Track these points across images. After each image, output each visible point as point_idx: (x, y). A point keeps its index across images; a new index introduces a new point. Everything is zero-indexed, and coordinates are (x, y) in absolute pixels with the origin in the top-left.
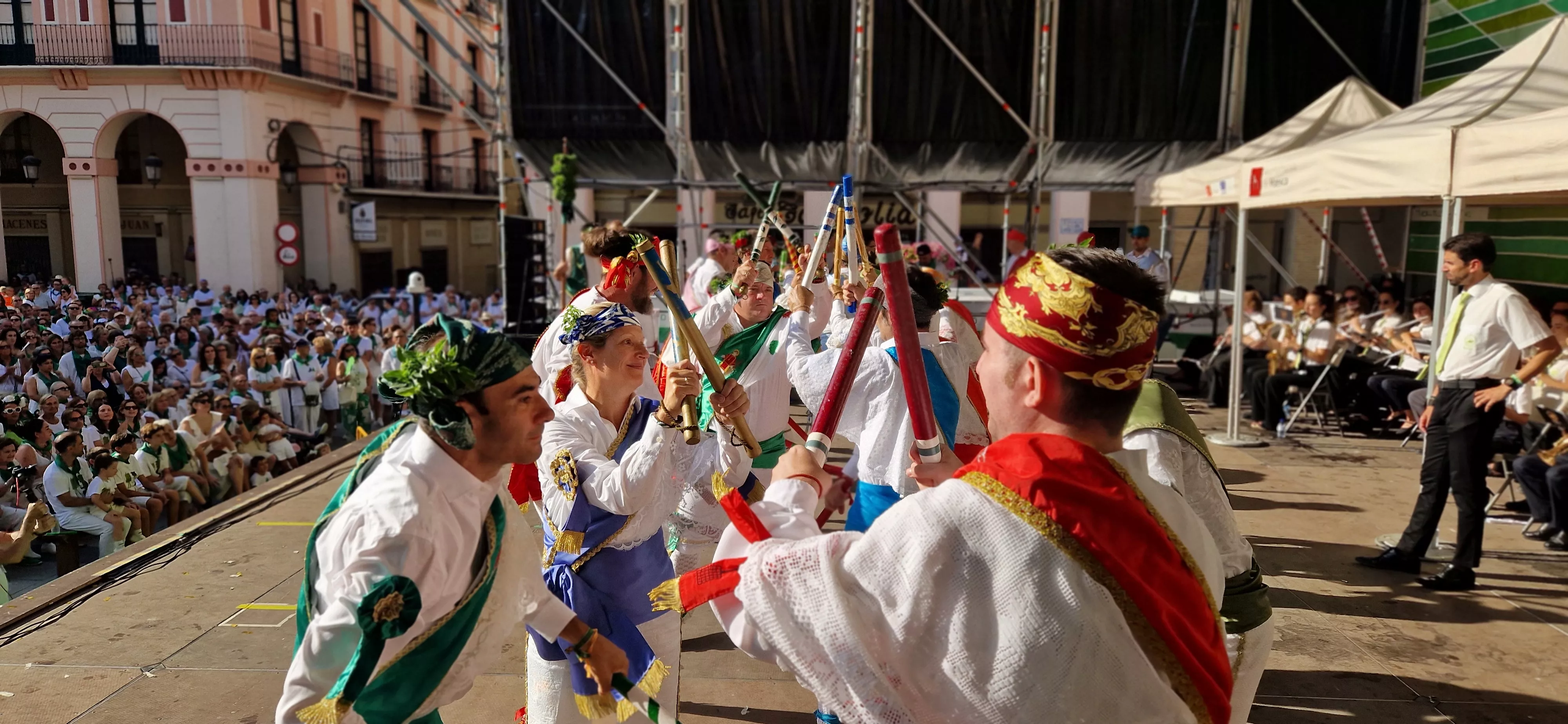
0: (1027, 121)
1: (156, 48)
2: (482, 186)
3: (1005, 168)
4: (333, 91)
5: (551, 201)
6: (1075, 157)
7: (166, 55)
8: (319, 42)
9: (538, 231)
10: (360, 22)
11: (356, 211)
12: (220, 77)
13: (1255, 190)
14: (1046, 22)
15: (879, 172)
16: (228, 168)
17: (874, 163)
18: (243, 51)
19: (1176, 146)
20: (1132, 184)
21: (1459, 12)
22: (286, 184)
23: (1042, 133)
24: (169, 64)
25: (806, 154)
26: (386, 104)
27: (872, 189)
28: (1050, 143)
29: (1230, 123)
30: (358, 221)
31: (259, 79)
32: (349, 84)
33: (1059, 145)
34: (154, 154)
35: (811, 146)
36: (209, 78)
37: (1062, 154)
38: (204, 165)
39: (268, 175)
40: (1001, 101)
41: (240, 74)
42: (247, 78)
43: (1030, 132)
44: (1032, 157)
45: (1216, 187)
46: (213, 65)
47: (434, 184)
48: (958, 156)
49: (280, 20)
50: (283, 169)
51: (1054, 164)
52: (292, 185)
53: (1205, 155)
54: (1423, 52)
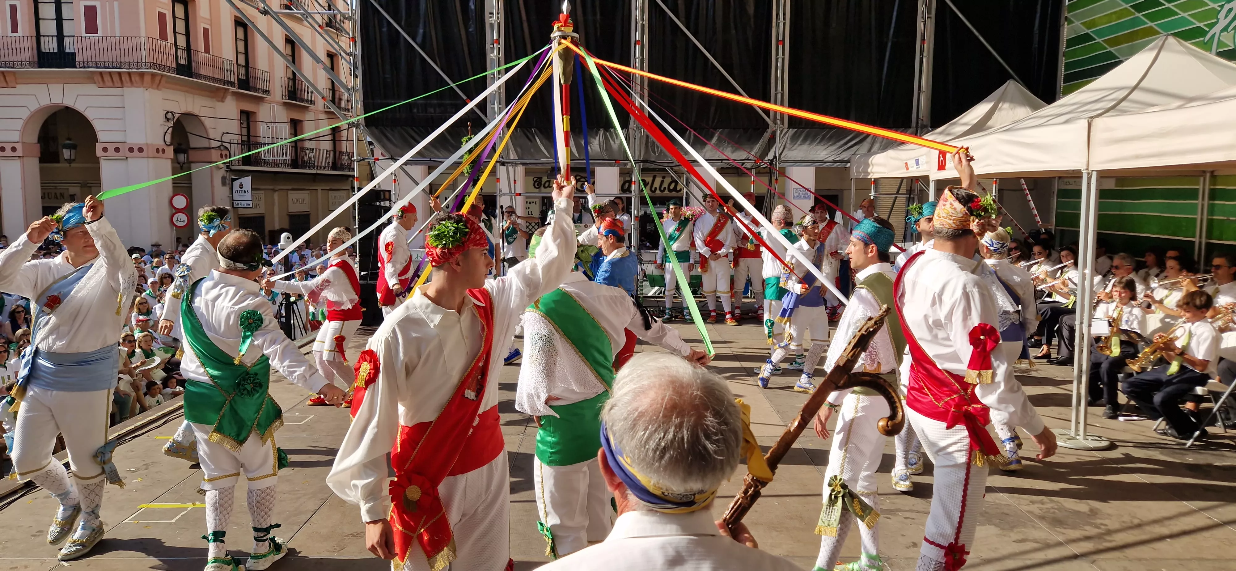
0: (767, 113)
1: (73, 54)
2: (338, 165)
3: (752, 149)
4: (218, 89)
5: (395, 175)
6: (805, 140)
7: (81, 60)
8: (207, 50)
9: (385, 200)
10: (241, 34)
11: (236, 184)
12: (125, 78)
13: (941, 166)
14: (781, 38)
15: (654, 152)
16: (131, 150)
18: (144, 57)
20: (848, 161)
21: (1089, 31)
22: (179, 163)
23: (779, 122)
24: (84, 67)
25: (597, 138)
26: (261, 99)
27: (648, 165)
28: (786, 130)
29: (921, 115)
30: (237, 192)
31: (158, 79)
32: (232, 84)
33: (792, 131)
34: (69, 139)
35: (601, 132)
36: (116, 78)
37: (794, 138)
38: (111, 148)
39: (164, 156)
41: (142, 75)
42: (147, 79)
43: (769, 121)
44: (772, 140)
45: (912, 163)
46: (120, 68)
47: (300, 162)
48: (715, 139)
49: (175, 33)
50: (176, 151)
51: (788, 145)
52: (184, 163)
54: (1062, 62)
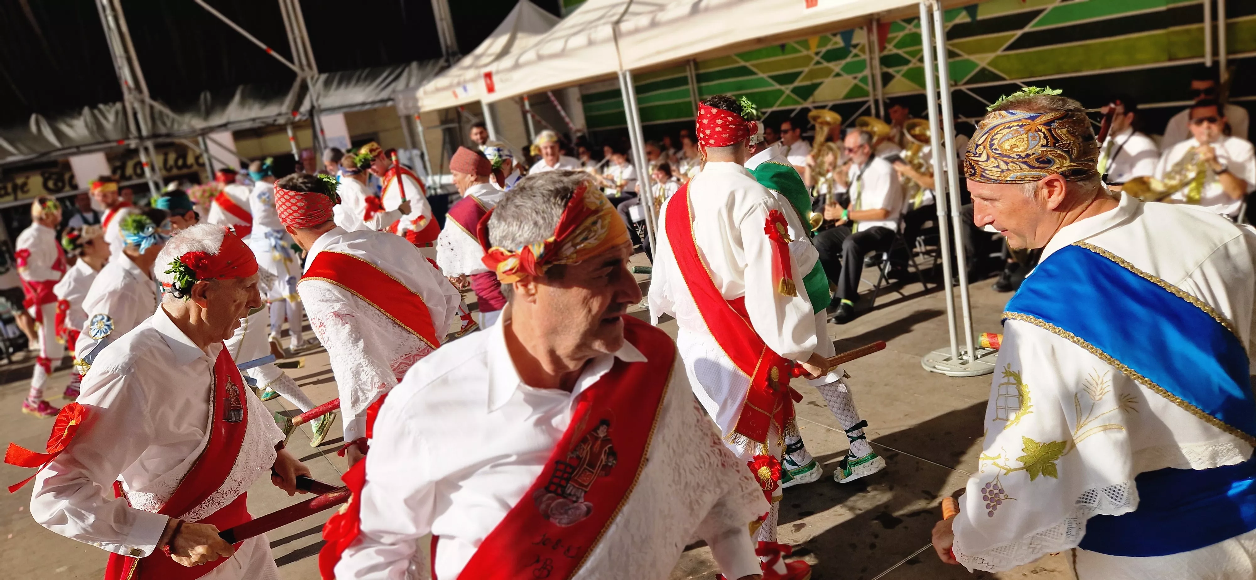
0: (291, 60)
3: (282, 103)
6: (340, 84)
13: (491, 89)
15: (164, 124)
17: (157, 116)
19: (414, 65)
20: (389, 99)
23: (306, 68)
25: (81, 119)
27: (161, 140)
28: (316, 76)
29: (449, 42)
33: (324, 77)
35: (86, 110)
37: (327, 84)
40: (263, 46)
43: (295, 68)
44: (304, 89)
45: (460, 91)
48: (237, 98)
51: (323, 92)
53: (437, 69)
